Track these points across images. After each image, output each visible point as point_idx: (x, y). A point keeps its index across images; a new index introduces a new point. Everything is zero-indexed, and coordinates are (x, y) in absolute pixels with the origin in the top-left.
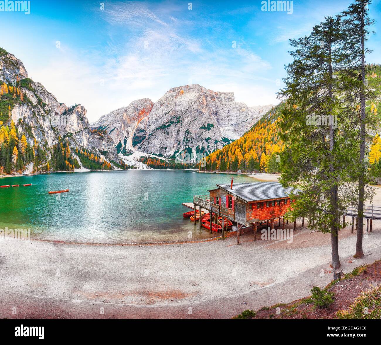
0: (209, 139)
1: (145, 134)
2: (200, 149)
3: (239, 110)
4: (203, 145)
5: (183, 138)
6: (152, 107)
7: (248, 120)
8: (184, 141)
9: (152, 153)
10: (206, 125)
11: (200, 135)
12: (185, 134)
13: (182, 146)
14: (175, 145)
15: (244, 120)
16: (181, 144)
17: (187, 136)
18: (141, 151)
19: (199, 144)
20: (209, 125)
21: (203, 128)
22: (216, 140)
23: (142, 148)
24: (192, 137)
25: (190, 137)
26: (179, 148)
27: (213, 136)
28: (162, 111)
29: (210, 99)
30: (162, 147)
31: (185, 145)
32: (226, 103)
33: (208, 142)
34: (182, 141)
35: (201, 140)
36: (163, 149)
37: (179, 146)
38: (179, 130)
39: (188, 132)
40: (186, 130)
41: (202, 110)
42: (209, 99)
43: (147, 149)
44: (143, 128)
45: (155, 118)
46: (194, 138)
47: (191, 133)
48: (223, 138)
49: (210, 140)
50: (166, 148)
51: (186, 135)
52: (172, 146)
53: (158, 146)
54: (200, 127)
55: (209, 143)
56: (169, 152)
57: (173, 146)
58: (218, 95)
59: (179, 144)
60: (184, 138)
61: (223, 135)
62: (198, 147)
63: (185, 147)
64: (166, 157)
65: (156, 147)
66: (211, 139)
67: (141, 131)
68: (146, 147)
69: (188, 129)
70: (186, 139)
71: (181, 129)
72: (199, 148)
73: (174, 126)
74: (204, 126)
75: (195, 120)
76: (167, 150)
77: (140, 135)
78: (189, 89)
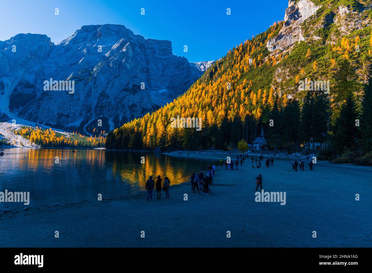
0: (134, 105)
1: (34, 92)
2: (120, 120)
3: (177, 67)
4: (124, 114)
5: (96, 102)
6: (51, 51)
7: (189, 81)
8: (96, 107)
9: (44, 123)
10: (131, 87)
11: (122, 100)
12: (99, 97)
13: (94, 115)
14: (84, 113)
15: (185, 82)
16: (93, 112)
17: (102, 100)
18: (25, 118)
19: (120, 113)
20: (134, 86)
21: (126, 90)
22: (144, 108)
23: (26, 114)
24: (109, 103)
25: (106, 102)
26: (89, 118)
27: (140, 102)
28: (67, 60)
29: (139, 50)
30: (62, 115)
31: (98, 113)
32: (160, 56)
33: (132, 110)
34: (93, 107)
35: (123, 107)
36: (63, 118)
37: (89, 115)
38: (90, 91)
39: (103, 95)
40: (101, 91)
41: (126, 64)
42: (137, 49)
43: (36, 115)
44: (32, 82)
45: (54, 69)
46: (113, 103)
47: (108, 97)
48: (153, 105)
49: (136, 108)
50: (68, 116)
51: (101, 98)
52: (78, 114)
53: (56, 113)
54: (122, 89)
55: (133, 112)
56: (72, 122)
57: (80, 115)
58: (149, 44)
59: (89, 111)
60: (98, 104)
61: (153, 102)
62: (118, 116)
63: (99, 116)
64: (68, 130)
65: (52, 113)
66: (137, 106)
67: (28, 86)
68: (33, 112)
69: (104, 91)
70: (100, 104)
71: (93, 90)
72: (119, 118)
73: (84, 85)
74: (127, 88)
75: (115, 78)
76: (70, 119)
77: (26, 92)
78: (110, 31)
